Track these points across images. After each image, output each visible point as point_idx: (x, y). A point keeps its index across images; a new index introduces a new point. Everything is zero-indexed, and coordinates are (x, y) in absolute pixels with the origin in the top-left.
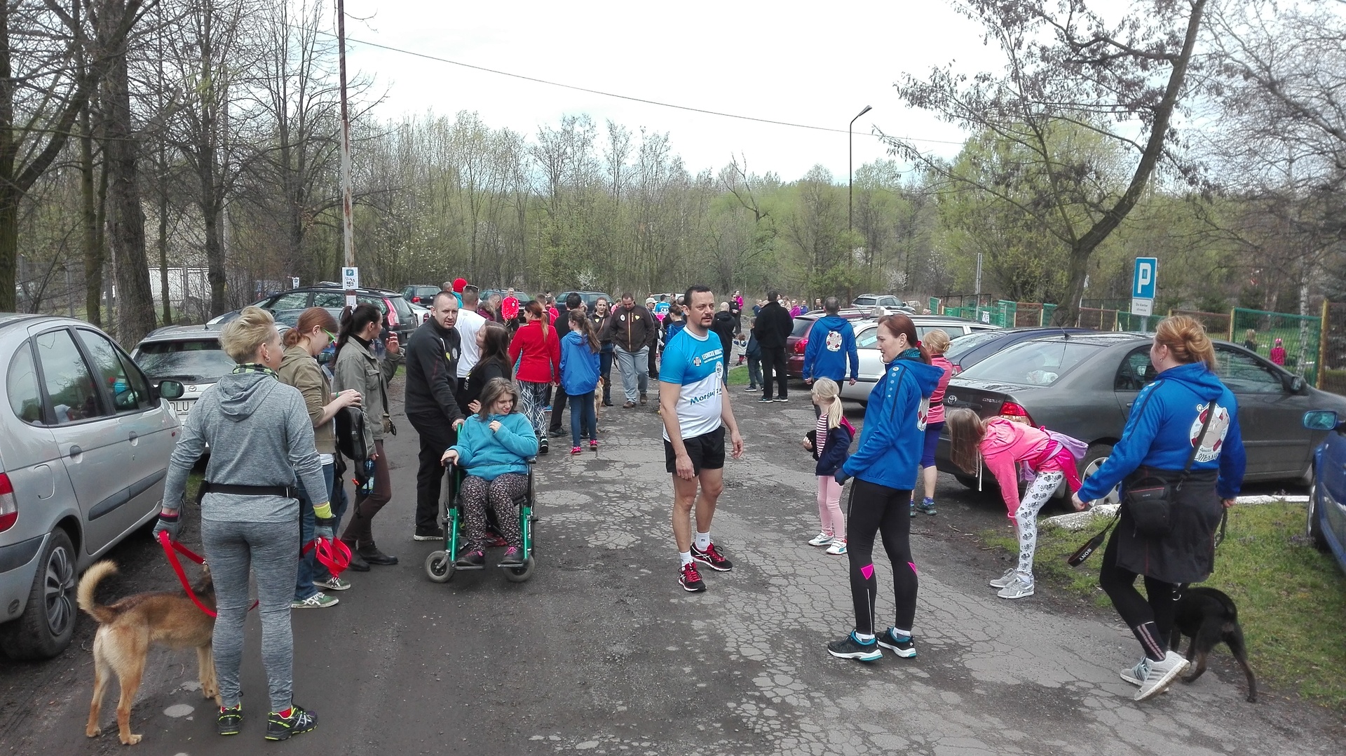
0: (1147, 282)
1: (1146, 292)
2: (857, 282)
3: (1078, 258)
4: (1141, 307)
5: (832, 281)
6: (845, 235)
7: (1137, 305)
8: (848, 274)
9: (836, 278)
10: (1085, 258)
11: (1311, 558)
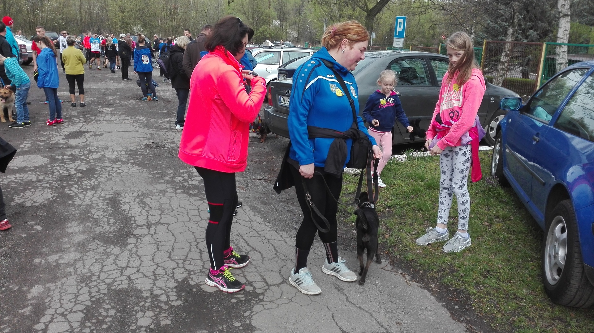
0: (401, 29)
1: (401, 35)
2: (273, 35)
3: (369, 20)
4: (398, 42)
5: (261, 34)
6: (267, 11)
7: (396, 41)
8: (268, 31)
9: (263, 32)
10: (373, 20)
11: (499, 194)
